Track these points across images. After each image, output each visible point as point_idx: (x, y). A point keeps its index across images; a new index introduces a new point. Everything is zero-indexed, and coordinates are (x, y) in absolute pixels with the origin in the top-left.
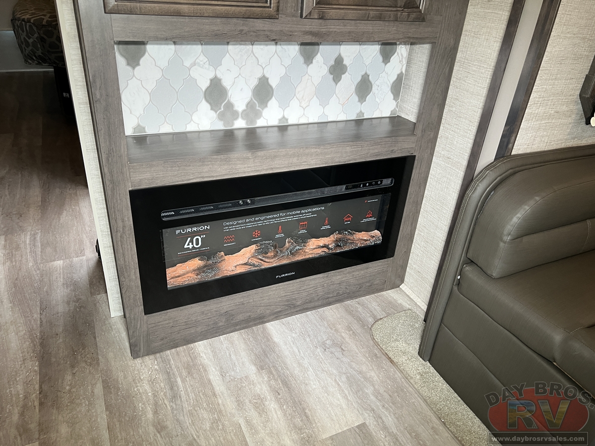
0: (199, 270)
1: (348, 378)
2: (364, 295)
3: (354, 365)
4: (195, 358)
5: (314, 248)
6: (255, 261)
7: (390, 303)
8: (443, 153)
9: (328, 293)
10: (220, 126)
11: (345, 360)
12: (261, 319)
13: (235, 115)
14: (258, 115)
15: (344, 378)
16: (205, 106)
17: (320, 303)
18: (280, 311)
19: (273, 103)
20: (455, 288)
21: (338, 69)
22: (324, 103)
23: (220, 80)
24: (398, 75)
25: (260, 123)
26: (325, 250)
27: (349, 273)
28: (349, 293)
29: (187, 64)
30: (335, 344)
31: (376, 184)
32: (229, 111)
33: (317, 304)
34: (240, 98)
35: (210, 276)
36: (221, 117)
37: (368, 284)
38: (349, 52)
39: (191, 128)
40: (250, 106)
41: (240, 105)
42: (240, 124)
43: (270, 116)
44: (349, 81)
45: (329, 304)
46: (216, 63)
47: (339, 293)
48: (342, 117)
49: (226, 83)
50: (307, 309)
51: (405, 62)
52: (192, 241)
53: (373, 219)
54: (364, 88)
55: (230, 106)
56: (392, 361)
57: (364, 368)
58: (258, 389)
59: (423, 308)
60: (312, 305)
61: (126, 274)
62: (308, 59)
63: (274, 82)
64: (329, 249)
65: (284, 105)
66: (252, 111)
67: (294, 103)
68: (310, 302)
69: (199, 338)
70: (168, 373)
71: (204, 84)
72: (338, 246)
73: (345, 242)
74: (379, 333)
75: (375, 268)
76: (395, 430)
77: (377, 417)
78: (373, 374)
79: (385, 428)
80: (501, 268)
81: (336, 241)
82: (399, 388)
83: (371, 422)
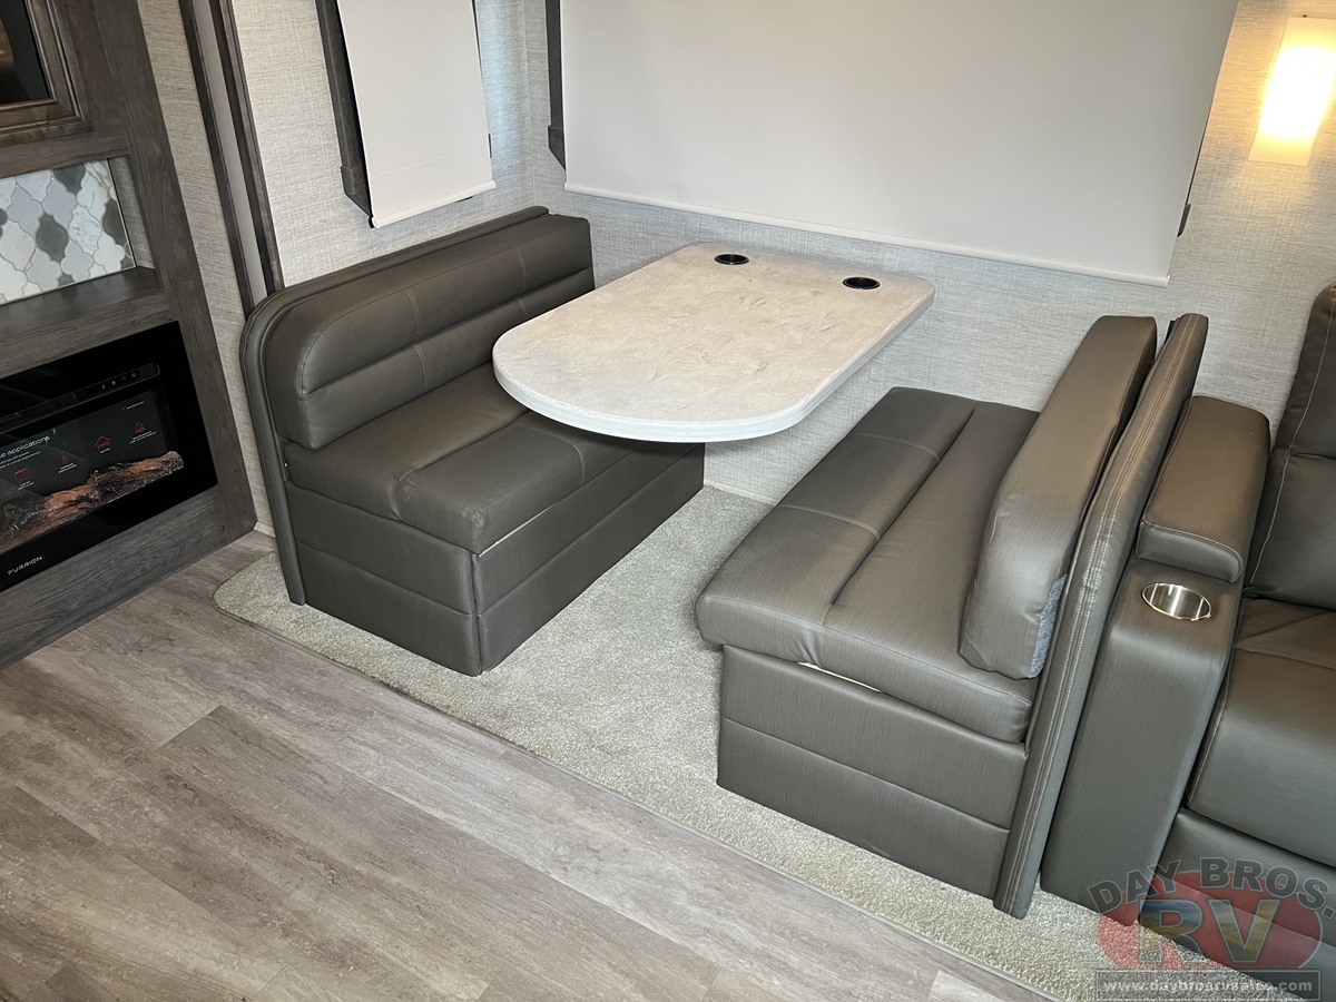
1: (185, 669)
2: (195, 560)
3: (192, 651)
5: (62, 507)
7: (242, 555)
8: (219, 307)
9: (124, 574)
11: (177, 650)
12: (14, 652)
15: (179, 672)
17: (115, 595)
18: (43, 630)
20: (289, 484)
24: (107, 205)
26: (85, 504)
27: (148, 531)
28: (164, 564)
30: (155, 639)
31: (129, 379)
33: (111, 597)
37: (192, 541)
44: (18, 233)
45: (135, 592)
47: (144, 569)
48: (31, 290)
50: (96, 612)
51: (109, 184)
53: (150, 434)
54: (52, 237)
56: (252, 625)
57: (209, 648)
58: (35, 739)
59: (267, 533)
60: (102, 602)
64: (90, 501)
68: (96, 598)
72: (106, 494)
73: (119, 484)
74: (226, 598)
75: (194, 509)
76: (266, 696)
77: (239, 693)
78: (224, 650)
79: (252, 699)
80: (316, 434)
81: (100, 486)
82: (267, 650)
83: (229, 702)
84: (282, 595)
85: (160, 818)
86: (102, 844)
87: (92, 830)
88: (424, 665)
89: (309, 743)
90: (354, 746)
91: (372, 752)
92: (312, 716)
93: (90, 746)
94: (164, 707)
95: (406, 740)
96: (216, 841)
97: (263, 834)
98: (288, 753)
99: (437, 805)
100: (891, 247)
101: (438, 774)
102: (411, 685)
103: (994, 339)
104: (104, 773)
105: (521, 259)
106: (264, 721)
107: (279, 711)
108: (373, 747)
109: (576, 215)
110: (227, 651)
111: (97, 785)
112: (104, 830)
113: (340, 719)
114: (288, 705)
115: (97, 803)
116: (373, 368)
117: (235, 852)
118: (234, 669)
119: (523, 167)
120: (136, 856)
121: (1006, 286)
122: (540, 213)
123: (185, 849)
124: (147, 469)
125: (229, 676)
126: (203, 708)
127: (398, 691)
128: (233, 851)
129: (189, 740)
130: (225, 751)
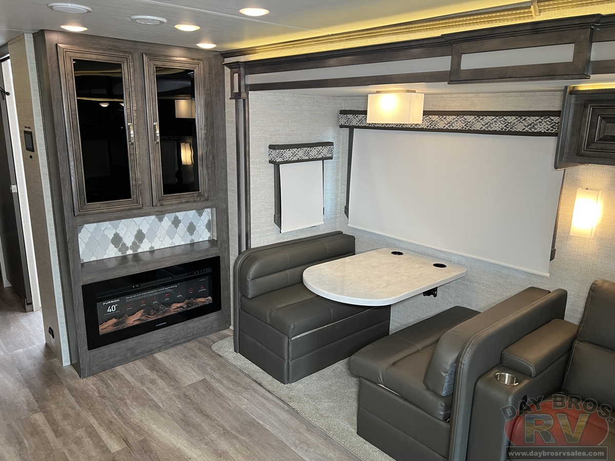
0: (115, 325)
1: (198, 366)
2: (209, 334)
3: (201, 361)
4: (116, 372)
5: (175, 308)
6: (143, 318)
7: (223, 335)
9: (187, 334)
10: (120, 254)
11: (196, 360)
12: (151, 352)
13: (127, 248)
14: (139, 247)
15: (196, 366)
16: (112, 246)
17: (183, 340)
18: (161, 347)
19: (145, 241)
20: (241, 310)
21: (176, 222)
22: (172, 238)
23: (118, 234)
24: (208, 221)
25: (139, 251)
26: (182, 309)
27: (197, 321)
28: (199, 333)
29: (103, 229)
30: (191, 356)
31: (203, 271)
32: (124, 247)
33: (182, 341)
34: (129, 240)
35: (121, 327)
36: (120, 250)
37: (210, 327)
38: (180, 215)
39: (105, 257)
40: (134, 243)
41: (129, 244)
42: (130, 252)
43: (145, 247)
44: (183, 227)
45: (189, 341)
46: (116, 227)
47: (193, 334)
48: (183, 243)
49: (121, 235)
50: (176, 345)
51: (210, 215)
52: (111, 308)
53: (205, 289)
54: (191, 229)
55: (124, 244)
56: (221, 356)
57: (206, 361)
58: (151, 377)
60: (179, 342)
61: (79, 328)
62: (161, 220)
63: (144, 232)
64: (183, 308)
65: (151, 241)
66: (135, 246)
67: (156, 239)
68: (178, 340)
69: (117, 364)
70: (103, 380)
71: (111, 236)
72: (188, 307)
73: (192, 304)
74: (215, 347)
75: (212, 317)
76: (219, 378)
77: (211, 375)
78: (210, 362)
79: (214, 378)
80: (251, 293)
81: (187, 304)
82: (222, 364)
83: (208, 377)
84: (232, 349)
85: (180, 406)
86: (162, 409)
87: (160, 405)
88: (270, 378)
89: (228, 394)
90: (242, 398)
91: (246, 401)
92: (231, 386)
93: (166, 382)
94: (189, 376)
95: (259, 400)
96: (194, 415)
97: (208, 416)
98: (221, 395)
99: (261, 420)
100: (455, 255)
101: (265, 411)
102: (264, 383)
103: (491, 292)
104: (167, 390)
105: (327, 247)
106: (216, 385)
107: (222, 383)
108: (247, 399)
109: (351, 235)
110: (211, 363)
111: (165, 393)
112: (164, 406)
113: (239, 389)
114: (225, 382)
115: (163, 398)
116: (272, 275)
117: (198, 419)
118: (212, 369)
119: (336, 218)
120: (171, 415)
121: (494, 272)
122: (340, 233)
123: (184, 415)
124: (201, 301)
125: (210, 370)
126: (200, 378)
127: (260, 384)
128: (197, 419)
129: (194, 386)
130: (203, 391)
